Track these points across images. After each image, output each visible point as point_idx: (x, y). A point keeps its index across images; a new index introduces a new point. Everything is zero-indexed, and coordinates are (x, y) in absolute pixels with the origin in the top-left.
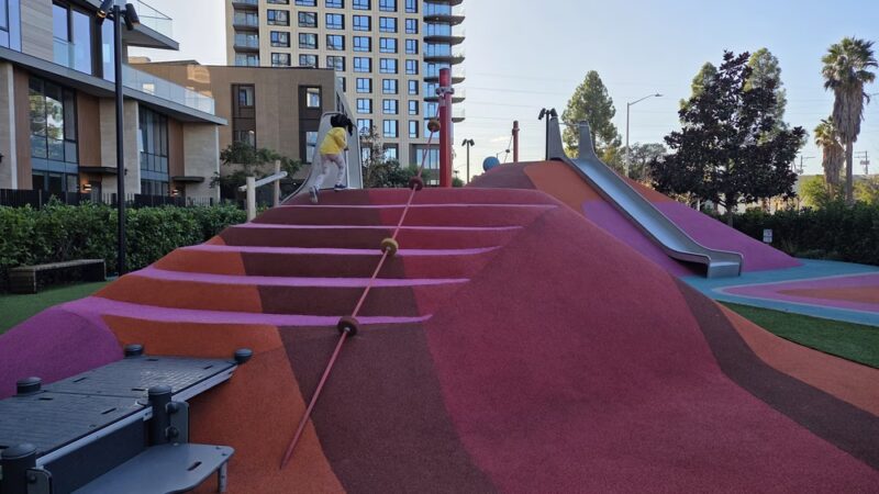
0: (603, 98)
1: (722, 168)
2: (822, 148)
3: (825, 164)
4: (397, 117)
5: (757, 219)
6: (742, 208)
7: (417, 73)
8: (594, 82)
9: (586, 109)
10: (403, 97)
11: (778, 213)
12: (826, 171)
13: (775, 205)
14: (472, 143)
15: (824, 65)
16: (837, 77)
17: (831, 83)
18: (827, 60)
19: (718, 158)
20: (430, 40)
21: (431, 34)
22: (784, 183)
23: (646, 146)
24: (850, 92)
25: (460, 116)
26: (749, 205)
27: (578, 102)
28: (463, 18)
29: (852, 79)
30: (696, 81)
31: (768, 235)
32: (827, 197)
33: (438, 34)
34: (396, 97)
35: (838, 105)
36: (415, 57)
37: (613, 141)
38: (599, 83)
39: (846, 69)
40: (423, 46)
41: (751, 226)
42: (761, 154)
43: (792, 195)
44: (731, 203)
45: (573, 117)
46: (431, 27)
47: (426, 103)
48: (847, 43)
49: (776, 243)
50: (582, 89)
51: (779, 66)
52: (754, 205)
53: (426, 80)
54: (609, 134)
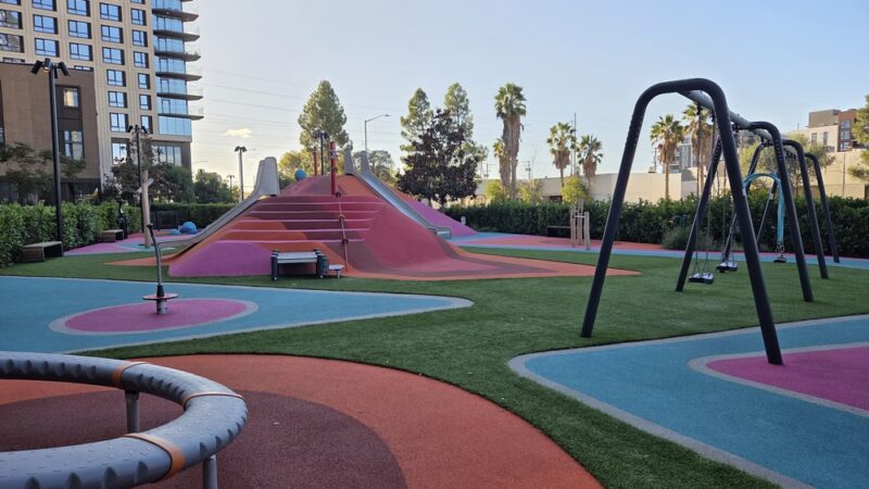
0: (336, 106)
1: (438, 179)
2: (498, 159)
3: (501, 171)
4: (126, 111)
5: (457, 211)
6: (449, 205)
7: (147, 66)
8: (326, 90)
9: (321, 115)
10: (131, 90)
11: (469, 207)
12: (502, 177)
13: (468, 202)
14: (244, 149)
15: (496, 101)
16: (504, 111)
17: (500, 114)
18: (498, 98)
19: (436, 173)
20: (160, 34)
21: (161, 28)
22: (469, 189)
23: (375, 152)
24: (512, 123)
25: (197, 114)
26: (453, 203)
27: (313, 108)
28: (196, 16)
29: (513, 113)
30: (411, 103)
31: (463, 219)
32: (503, 196)
33: (168, 28)
34: (124, 90)
35: (506, 130)
36: (145, 50)
37: (345, 146)
38: (332, 92)
39: (509, 106)
40: (152, 39)
41: (455, 214)
42: (459, 171)
43: (475, 196)
44: (443, 201)
45: (309, 122)
46: (161, 20)
47: (159, 98)
48: (509, 86)
49: (467, 224)
50: (317, 96)
51: (467, 97)
52: (456, 202)
53: (158, 75)
54: (343, 139)
